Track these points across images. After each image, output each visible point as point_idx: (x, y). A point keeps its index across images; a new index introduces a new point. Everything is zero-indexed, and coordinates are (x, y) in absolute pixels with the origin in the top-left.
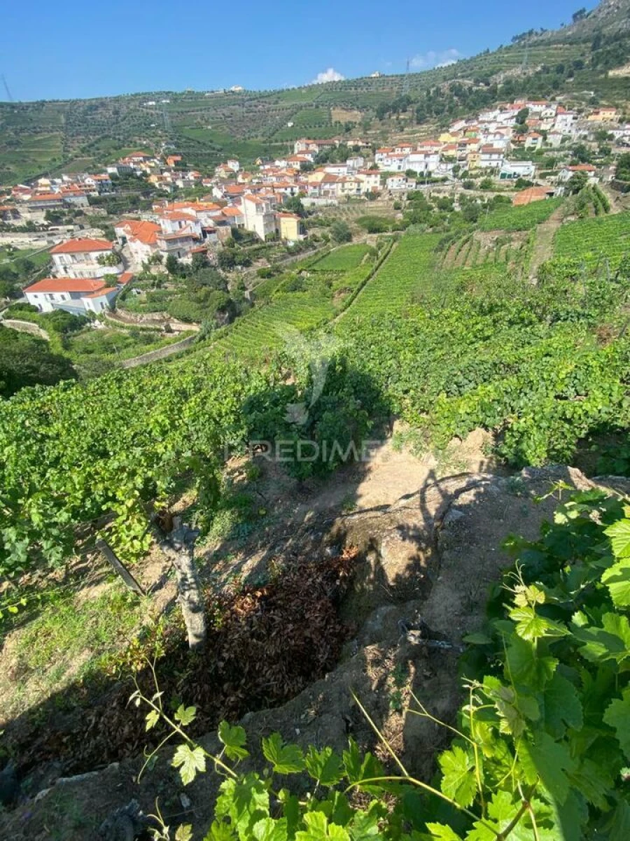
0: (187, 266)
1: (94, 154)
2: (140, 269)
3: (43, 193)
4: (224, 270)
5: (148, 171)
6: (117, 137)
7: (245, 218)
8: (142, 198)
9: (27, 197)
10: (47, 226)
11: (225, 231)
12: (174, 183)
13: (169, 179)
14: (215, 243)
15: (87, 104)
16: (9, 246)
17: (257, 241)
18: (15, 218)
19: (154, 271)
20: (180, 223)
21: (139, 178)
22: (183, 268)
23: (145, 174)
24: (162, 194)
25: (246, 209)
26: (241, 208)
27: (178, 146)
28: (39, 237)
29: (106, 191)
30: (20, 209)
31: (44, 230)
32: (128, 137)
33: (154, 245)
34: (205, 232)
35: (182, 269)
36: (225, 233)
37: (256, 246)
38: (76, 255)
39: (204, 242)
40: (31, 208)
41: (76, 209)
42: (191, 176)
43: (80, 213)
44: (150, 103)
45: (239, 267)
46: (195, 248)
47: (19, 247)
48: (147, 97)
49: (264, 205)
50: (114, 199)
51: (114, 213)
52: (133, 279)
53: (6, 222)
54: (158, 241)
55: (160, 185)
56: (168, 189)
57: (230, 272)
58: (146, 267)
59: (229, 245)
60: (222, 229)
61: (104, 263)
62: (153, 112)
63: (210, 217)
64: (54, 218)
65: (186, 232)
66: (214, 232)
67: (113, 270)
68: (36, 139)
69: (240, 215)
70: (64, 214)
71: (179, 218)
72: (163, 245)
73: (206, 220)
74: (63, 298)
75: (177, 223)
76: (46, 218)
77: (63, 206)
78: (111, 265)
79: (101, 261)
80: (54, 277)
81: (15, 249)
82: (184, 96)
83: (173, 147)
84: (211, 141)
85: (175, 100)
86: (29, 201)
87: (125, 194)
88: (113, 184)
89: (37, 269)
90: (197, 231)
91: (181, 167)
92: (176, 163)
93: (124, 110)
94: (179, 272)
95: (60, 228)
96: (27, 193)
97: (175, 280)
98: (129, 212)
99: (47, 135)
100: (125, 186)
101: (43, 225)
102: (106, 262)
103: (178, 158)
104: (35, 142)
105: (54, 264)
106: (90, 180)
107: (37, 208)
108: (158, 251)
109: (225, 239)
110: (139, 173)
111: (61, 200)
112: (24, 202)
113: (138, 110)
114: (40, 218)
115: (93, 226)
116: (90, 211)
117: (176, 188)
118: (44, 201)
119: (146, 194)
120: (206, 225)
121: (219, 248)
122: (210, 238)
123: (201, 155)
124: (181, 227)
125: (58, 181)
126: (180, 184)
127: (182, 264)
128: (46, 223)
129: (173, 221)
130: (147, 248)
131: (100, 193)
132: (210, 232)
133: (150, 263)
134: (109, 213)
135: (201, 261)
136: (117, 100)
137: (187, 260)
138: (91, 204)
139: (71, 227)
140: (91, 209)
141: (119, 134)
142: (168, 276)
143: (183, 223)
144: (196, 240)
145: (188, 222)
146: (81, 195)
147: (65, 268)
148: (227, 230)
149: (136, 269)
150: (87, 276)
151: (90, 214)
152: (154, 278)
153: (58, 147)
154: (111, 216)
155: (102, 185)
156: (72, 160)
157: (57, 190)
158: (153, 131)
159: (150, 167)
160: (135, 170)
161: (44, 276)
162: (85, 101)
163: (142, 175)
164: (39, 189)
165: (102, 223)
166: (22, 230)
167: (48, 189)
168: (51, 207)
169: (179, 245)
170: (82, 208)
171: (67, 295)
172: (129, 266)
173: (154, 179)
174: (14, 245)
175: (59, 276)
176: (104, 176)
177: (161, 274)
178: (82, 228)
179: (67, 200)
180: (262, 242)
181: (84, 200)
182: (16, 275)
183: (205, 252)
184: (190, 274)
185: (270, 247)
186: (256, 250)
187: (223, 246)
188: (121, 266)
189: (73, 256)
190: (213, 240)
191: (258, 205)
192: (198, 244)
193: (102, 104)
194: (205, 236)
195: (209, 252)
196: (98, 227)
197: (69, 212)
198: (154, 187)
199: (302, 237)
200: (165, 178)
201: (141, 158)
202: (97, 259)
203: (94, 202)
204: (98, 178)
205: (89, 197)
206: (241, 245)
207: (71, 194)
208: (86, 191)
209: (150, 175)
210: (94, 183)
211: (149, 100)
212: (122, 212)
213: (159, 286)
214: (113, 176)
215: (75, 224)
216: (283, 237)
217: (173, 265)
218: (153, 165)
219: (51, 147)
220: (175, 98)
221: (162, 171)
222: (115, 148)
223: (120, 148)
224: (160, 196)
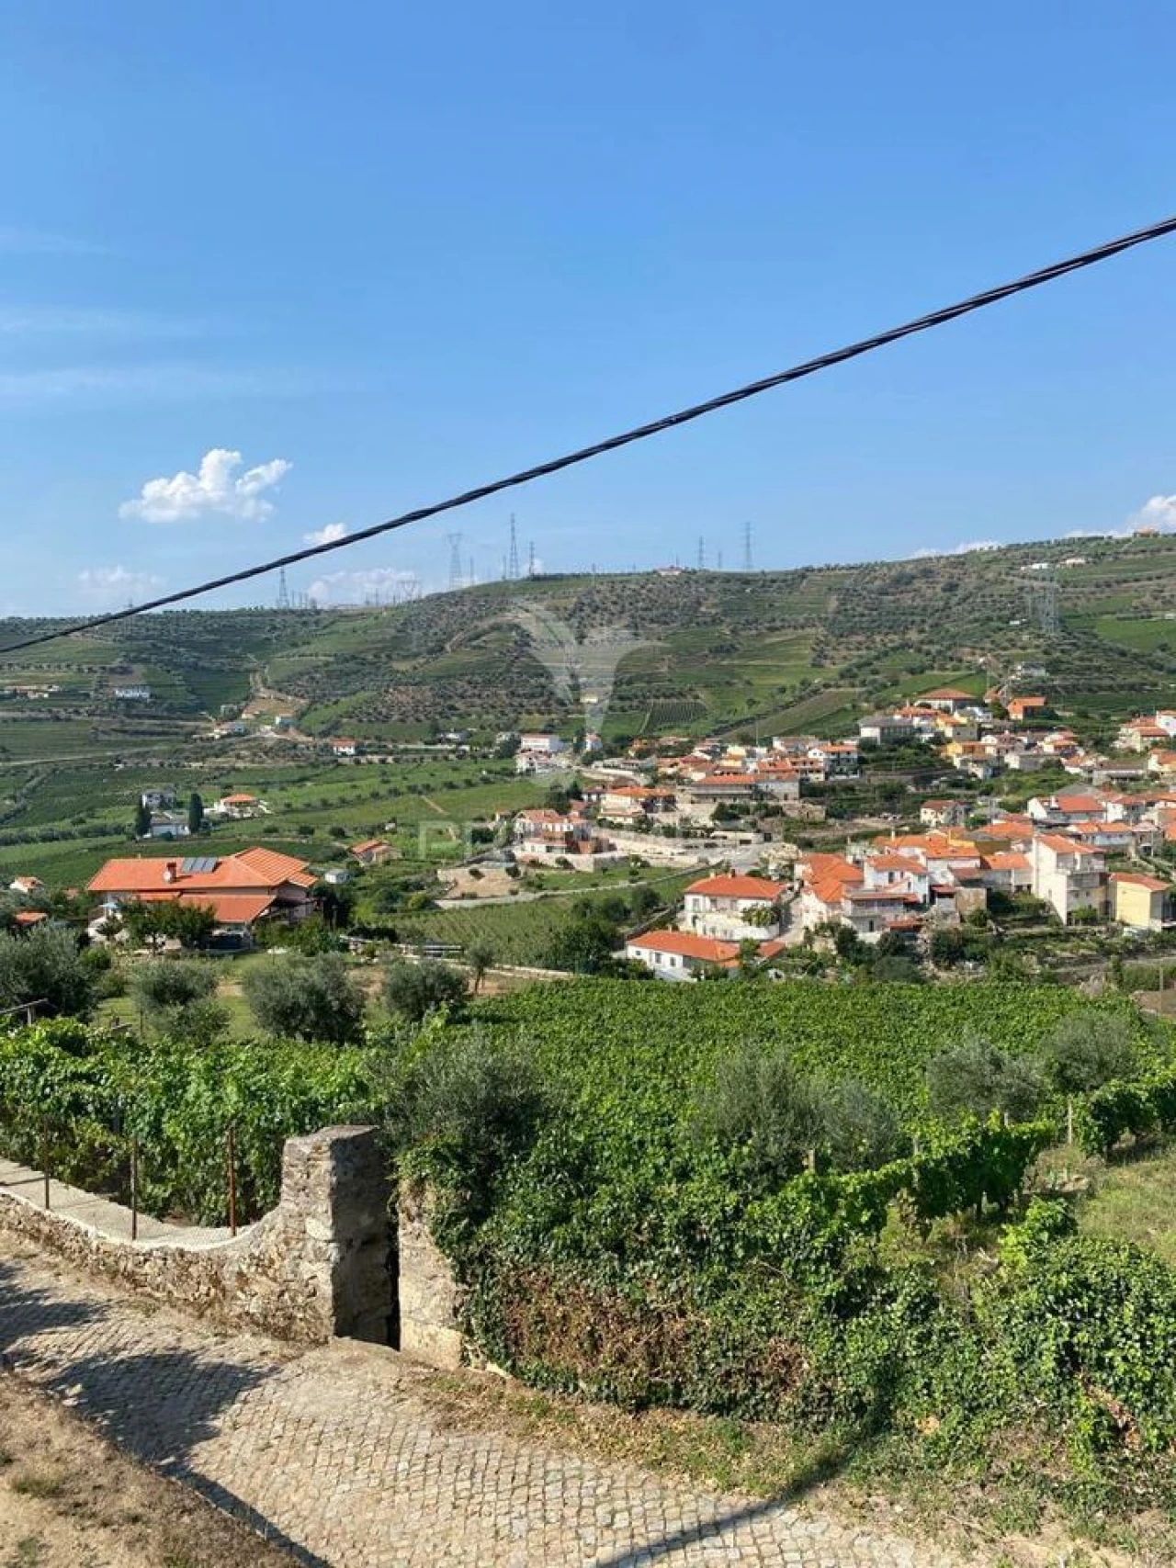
0: (870, 948)
1: (863, 684)
2: (801, 938)
3: (729, 771)
4: (937, 964)
5: (949, 732)
6: (925, 647)
7: (1034, 874)
8: (912, 789)
9: (698, 776)
10: (712, 830)
11: (974, 899)
12: (1000, 758)
13: (990, 751)
14: (945, 916)
15: (893, 573)
16: (637, 859)
17: (1044, 920)
18: (666, 809)
19: (818, 947)
20: (891, 875)
21: (923, 748)
22: (862, 948)
23: (940, 740)
24: (964, 782)
25: (1038, 859)
26: (1031, 857)
27: (1053, 667)
28: (689, 847)
29: (841, 773)
30: (679, 796)
31: (702, 836)
32: (949, 648)
33: (833, 904)
34: (934, 893)
35: (859, 951)
36: (972, 900)
37: (1036, 930)
38: (719, 899)
39: (927, 910)
40: (697, 795)
41: (772, 803)
42: (1049, 744)
43: (777, 811)
44: (1036, 566)
45: (970, 965)
46: (906, 918)
47: (652, 862)
48: (1031, 552)
49: (1078, 856)
50: (850, 789)
51: (839, 816)
52: (782, 952)
53: (649, 815)
54: (842, 900)
55: (964, 762)
56: (980, 772)
57: (948, 969)
58: (809, 939)
59: (974, 922)
60: (967, 893)
61: (750, 921)
62: (1036, 584)
63: (950, 869)
64: (726, 815)
65: (899, 890)
66: (950, 895)
67: (758, 933)
68: (768, 641)
69: (1024, 867)
70: (746, 811)
71: (891, 867)
72: (848, 907)
73: (943, 875)
74: (673, 962)
75: (886, 875)
76: (714, 817)
77: (750, 797)
78: (758, 925)
79: (747, 917)
80: (675, 928)
81: (645, 865)
82: (1126, 546)
83: (1042, 673)
84: (1164, 648)
85: (1098, 557)
86: (699, 785)
87: (878, 779)
88: (862, 761)
89: (661, 905)
90: (920, 890)
91: (1040, 722)
92: (1029, 712)
93: (970, 583)
94: (853, 955)
95: (730, 835)
96: (699, 770)
97: (844, 966)
98: (872, 815)
99: (790, 634)
100: (883, 763)
101: (704, 828)
102: (755, 919)
103: (1038, 702)
104: (765, 647)
105: (683, 907)
106: (817, 753)
107: (707, 796)
108: (838, 916)
109: (969, 910)
110: (926, 737)
111: (750, 787)
112: (691, 782)
113: (1003, 582)
114: (703, 815)
115: (787, 839)
116: (795, 807)
117: (999, 769)
118: (724, 786)
119: (923, 780)
120: (942, 881)
121: (952, 923)
122: (941, 905)
123: (1111, 688)
124: (891, 880)
125: (761, 750)
126: (1013, 761)
127: (863, 942)
128: (710, 824)
129: (879, 871)
130: (822, 907)
131: (827, 775)
132: (942, 896)
133: (817, 932)
134: (829, 815)
135: (899, 943)
136: (960, 562)
137: (872, 938)
138: (802, 795)
139: (749, 836)
140: (798, 804)
141: (931, 642)
142: (834, 958)
143: (897, 875)
144: (911, 905)
145: (907, 874)
146: (791, 779)
147: (695, 918)
148: (977, 895)
149: (794, 937)
150: (719, 935)
151: (794, 814)
152: (813, 956)
153: (802, 657)
154: (831, 821)
155: (836, 763)
156: (816, 692)
157: (752, 766)
158: (1011, 635)
159: (955, 725)
160: (920, 730)
161: (662, 924)
162: (890, 566)
163: (932, 741)
164: (725, 763)
165: (805, 835)
166: (669, 832)
167: (738, 764)
168: (730, 796)
169: (876, 910)
170: (782, 803)
171: (679, 960)
172: (788, 931)
173: (954, 752)
174: (644, 857)
175: (682, 927)
176: (851, 743)
177: (826, 952)
178: (768, 838)
179: (763, 787)
180: (1058, 924)
181: (792, 788)
182: (627, 912)
183: (917, 929)
184: (871, 962)
185: (1067, 937)
186: (1031, 937)
187: (962, 920)
188: (775, 929)
189: (713, 901)
190: (945, 909)
191: (1061, 857)
192: (913, 912)
193: (926, 570)
194: (932, 902)
195: (924, 929)
196: (795, 842)
197: (758, 808)
198: (951, 766)
199: (1158, 926)
200: (983, 747)
201: (950, 703)
202: (744, 911)
203: (809, 792)
204: (836, 749)
205: (802, 782)
206: (998, 923)
207: (773, 777)
208: (804, 771)
209: (949, 741)
210: (821, 758)
211: (1035, 559)
212: (857, 813)
213: (813, 972)
214: (867, 745)
215: (759, 831)
216: (1118, 918)
217: (846, 941)
218: (964, 720)
219: (789, 658)
220: (1099, 550)
221: (981, 732)
222: (912, 672)
223: (922, 672)
224: (956, 785)
